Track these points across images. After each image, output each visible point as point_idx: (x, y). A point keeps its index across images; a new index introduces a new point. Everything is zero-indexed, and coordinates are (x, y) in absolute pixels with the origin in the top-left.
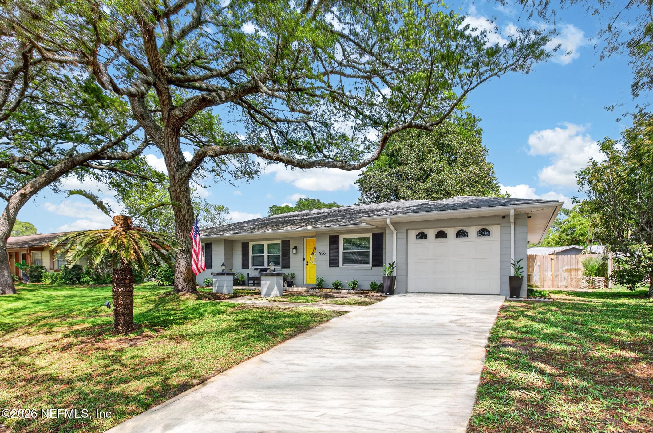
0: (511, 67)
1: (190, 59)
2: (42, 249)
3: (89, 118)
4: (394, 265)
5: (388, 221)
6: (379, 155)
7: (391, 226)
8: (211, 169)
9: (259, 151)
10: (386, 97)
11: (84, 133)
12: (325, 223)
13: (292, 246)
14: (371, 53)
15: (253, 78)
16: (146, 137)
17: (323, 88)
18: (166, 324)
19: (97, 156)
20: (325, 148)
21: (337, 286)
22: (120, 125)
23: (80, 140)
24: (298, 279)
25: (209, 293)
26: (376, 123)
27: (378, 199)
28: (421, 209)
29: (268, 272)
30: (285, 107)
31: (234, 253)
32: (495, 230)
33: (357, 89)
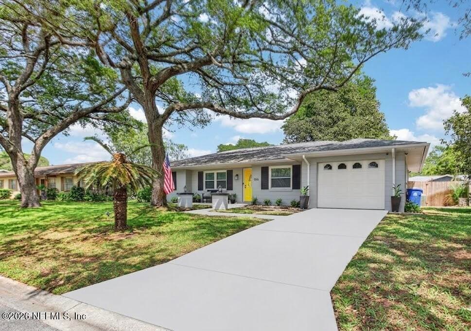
0: (395, 45)
1: (163, 40)
2: (55, 176)
3: (90, 83)
4: (308, 188)
5: (304, 156)
6: (298, 109)
7: (306, 160)
8: (176, 119)
9: (211, 107)
10: (303, 66)
11: (86, 93)
12: (259, 157)
13: (234, 174)
14: (292, 36)
15: (208, 55)
16: (130, 96)
17: (257, 61)
18: (148, 226)
19: (96, 110)
20: (259, 103)
21: (267, 203)
22: (111, 87)
23: (83, 98)
24: (239, 197)
25: (176, 207)
26: (296, 86)
27: (298, 140)
28: (329, 148)
29: (218, 192)
30: (230, 74)
31: (193, 179)
32: (381, 163)
33: (282, 61)
